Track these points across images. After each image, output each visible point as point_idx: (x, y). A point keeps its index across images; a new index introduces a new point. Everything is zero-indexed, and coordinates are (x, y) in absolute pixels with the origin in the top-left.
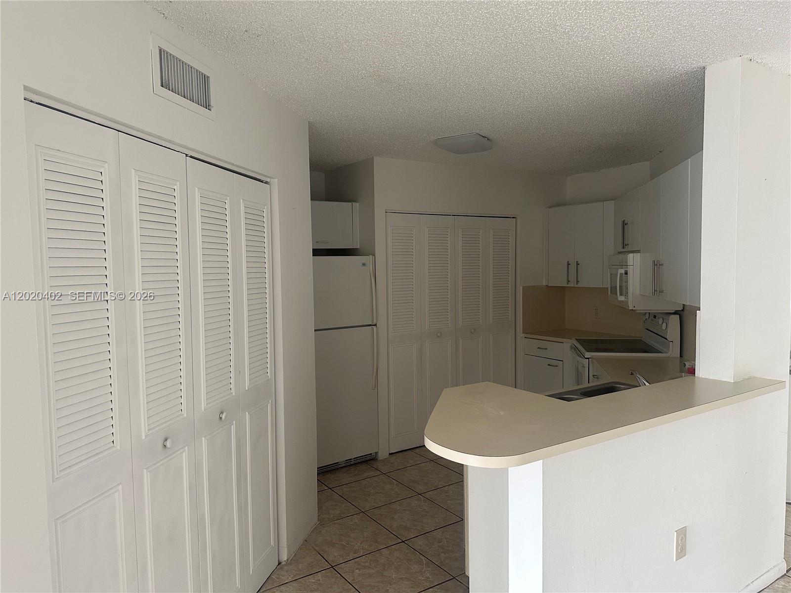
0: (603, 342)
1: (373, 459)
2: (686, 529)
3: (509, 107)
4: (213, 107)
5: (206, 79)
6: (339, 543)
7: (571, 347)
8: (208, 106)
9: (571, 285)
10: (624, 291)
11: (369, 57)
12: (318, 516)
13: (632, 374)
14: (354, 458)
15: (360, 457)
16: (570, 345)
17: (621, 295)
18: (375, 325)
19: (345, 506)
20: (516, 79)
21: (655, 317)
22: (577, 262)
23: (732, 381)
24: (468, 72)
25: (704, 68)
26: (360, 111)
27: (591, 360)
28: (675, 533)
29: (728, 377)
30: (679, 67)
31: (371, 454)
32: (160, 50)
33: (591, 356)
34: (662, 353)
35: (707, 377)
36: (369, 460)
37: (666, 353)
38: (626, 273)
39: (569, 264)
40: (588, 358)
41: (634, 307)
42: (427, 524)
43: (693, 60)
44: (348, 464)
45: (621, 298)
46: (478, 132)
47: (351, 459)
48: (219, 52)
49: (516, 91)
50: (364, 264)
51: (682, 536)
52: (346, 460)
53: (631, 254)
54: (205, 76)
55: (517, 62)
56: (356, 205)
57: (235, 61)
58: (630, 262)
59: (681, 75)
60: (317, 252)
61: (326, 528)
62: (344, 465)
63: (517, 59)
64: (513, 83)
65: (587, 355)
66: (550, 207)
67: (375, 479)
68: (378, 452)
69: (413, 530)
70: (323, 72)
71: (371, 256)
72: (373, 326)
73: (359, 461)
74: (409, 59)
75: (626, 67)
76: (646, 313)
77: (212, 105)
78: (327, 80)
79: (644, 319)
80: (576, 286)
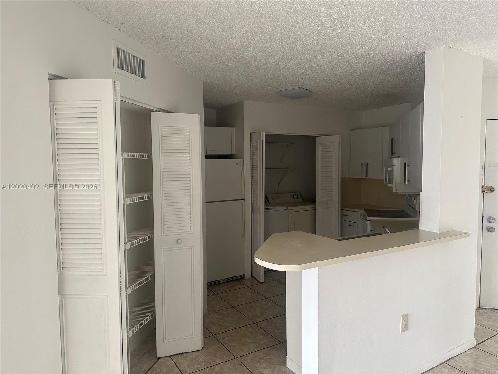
0: (379, 211)
1: (242, 279)
2: (408, 315)
3: (318, 73)
4: (146, 77)
5: (143, 62)
6: (218, 323)
7: (361, 215)
8: (143, 77)
9: (364, 177)
10: (391, 181)
11: (232, 49)
12: (207, 309)
13: (384, 228)
14: (231, 278)
15: (234, 277)
16: (361, 213)
17: (390, 183)
18: (244, 200)
19: (223, 304)
20: (318, 59)
21: (411, 197)
22: (367, 163)
23: (439, 232)
24: (289, 56)
25: (425, 52)
26: (231, 76)
27: (371, 222)
28: (401, 317)
29: (436, 229)
30: (410, 52)
31: (241, 275)
32: (118, 49)
33: (371, 219)
34: (413, 218)
35: (425, 230)
36: (239, 279)
37: (416, 218)
38: (392, 170)
39: (362, 165)
40: (369, 221)
41: (396, 190)
42: (269, 314)
43: (417, 48)
44: (227, 281)
45: (389, 185)
46: (303, 87)
47: (229, 278)
48: (150, 47)
49: (319, 65)
50: (237, 164)
51: (405, 319)
52: (226, 279)
53: (395, 159)
54: (142, 60)
55: (316, 50)
56: (234, 129)
57: (159, 51)
58: (394, 164)
59: (413, 56)
60: (207, 157)
61: (211, 315)
62: (224, 281)
63: (315, 49)
64: (316, 61)
65: (368, 218)
66: (352, 130)
67: (242, 289)
68: (245, 274)
69: (261, 317)
70: (208, 57)
71: (241, 159)
72: (243, 200)
73: (233, 279)
74: (255, 50)
75: (380, 52)
76: (407, 194)
77: (146, 76)
78: (211, 60)
79: (406, 198)
80: (366, 178)
